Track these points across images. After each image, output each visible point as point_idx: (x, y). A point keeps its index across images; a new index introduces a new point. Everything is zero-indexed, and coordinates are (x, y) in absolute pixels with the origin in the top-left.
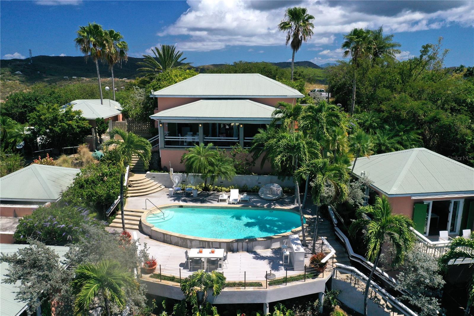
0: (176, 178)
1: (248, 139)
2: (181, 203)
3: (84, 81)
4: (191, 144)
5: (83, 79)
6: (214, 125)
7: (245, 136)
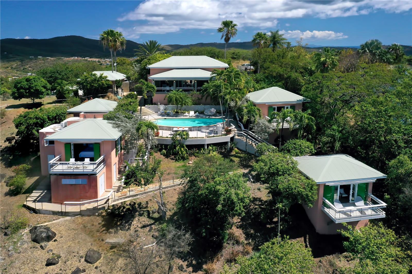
0: (162, 107)
1: (199, 88)
2: (165, 117)
3: (49, 60)
4: (168, 91)
5: (48, 58)
6: (180, 81)
7: (198, 86)
